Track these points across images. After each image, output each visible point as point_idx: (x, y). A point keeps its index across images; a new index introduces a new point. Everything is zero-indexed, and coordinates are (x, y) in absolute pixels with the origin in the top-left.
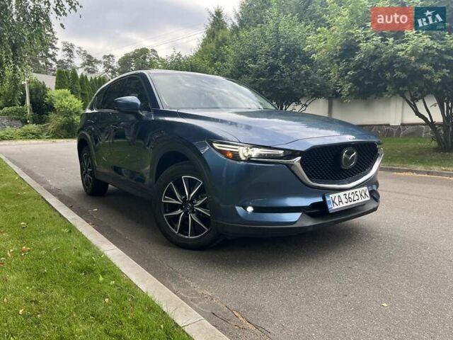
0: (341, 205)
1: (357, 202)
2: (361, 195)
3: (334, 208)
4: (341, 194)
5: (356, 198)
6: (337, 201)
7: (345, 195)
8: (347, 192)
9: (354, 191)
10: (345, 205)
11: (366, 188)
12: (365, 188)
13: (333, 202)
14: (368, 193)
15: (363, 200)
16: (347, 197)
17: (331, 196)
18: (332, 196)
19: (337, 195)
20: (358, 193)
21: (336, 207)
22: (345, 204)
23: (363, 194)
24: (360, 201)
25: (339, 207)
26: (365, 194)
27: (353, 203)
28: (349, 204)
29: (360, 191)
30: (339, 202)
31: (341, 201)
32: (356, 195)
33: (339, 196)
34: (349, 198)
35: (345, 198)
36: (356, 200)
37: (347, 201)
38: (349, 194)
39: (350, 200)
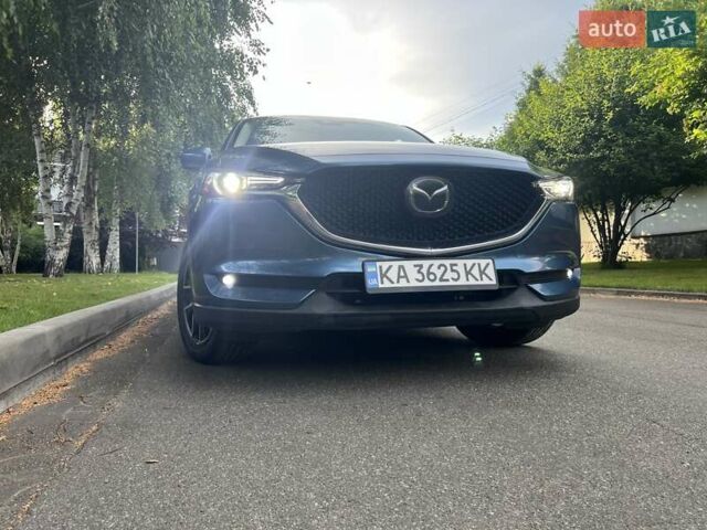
0: (403, 283)
1: (451, 283)
2: (468, 273)
3: (381, 286)
4: (409, 264)
5: (449, 275)
6: (393, 274)
8: (426, 263)
9: (447, 262)
10: (414, 283)
11: (490, 261)
12: (485, 262)
13: (384, 276)
14: (491, 272)
15: (472, 282)
16: (424, 271)
17: (378, 264)
18: (385, 265)
19: (396, 264)
20: (459, 268)
21: (387, 285)
23: (475, 272)
24: (462, 282)
25: (396, 285)
26: (482, 273)
27: (437, 283)
28: (427, 283)
29: (465, 265)
30: (399, 277)
31: (406, 276)
32: (452, 270)
33: (401, 267)
34: (429, 273)
35: (419, 272)
36: (447, 280)
37: (421, 278)
38: (431, 265)
39: (432, 277)
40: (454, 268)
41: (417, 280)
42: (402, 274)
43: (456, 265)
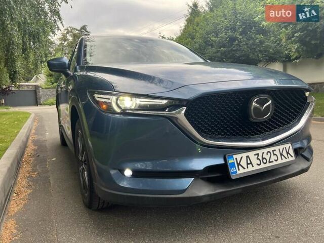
0: (250, 168)
1: (275, 163)
2: (281, 155)
3: (239, 172)
4: (251, 154)
5: (273, 158)
6: (243, 163)
7: (258, 155)
8: (260, 152)
9: (270, 149)
11: (290, 145)
12: (288, 146)
13: (239, 164)
14: (291, 152)
15: (284, 160)
16: (260, 157)
17: (235, 157)
18: (238, 156)
19: (244, 155)
20: (277, 152)
21: (242, 171)
22: (255, 167)
23: (285, 153)
24: (280, 161)
25: (247, 170)
26: (288, 153)
27: (268, 165)
28: (263, 166)
29: (279, 149)
30: (248, 164)
31: (251, 163)
32: (274, 155)
33: (248, 157)
34: (263, 159)
35: (258, 159)
36: (273, 162)
37: (259, 163)
38: (263, 153)
39: (265, 161)
40: (275, 152)
41: (258, 164)
42: (249, 162)
43: (275, 150)
